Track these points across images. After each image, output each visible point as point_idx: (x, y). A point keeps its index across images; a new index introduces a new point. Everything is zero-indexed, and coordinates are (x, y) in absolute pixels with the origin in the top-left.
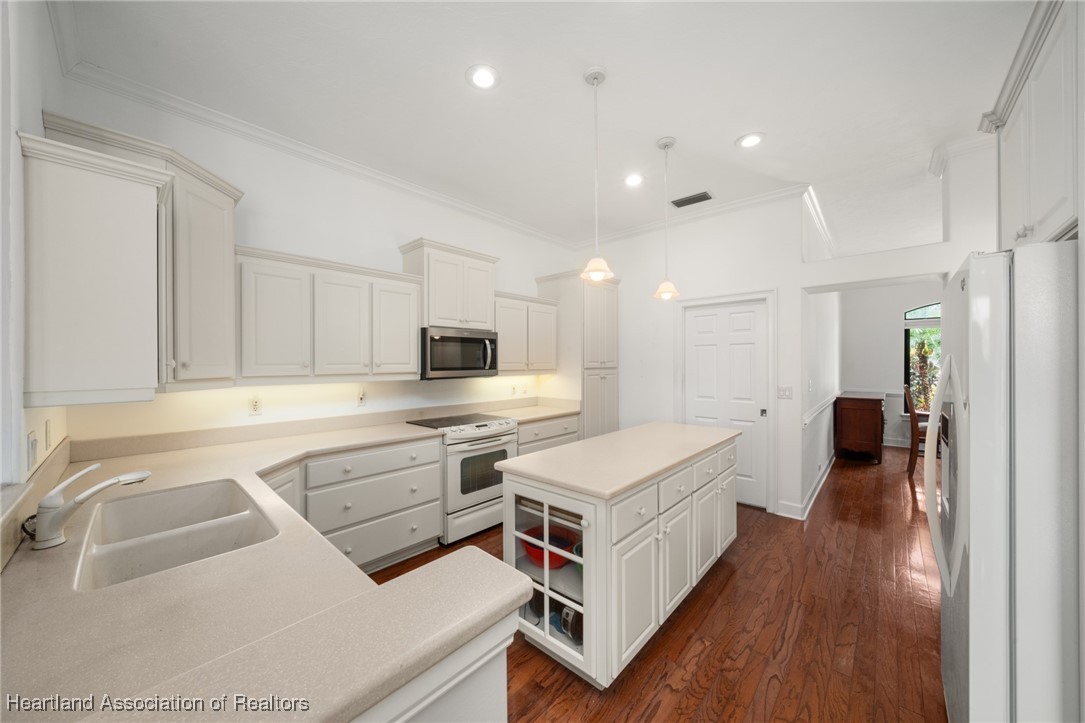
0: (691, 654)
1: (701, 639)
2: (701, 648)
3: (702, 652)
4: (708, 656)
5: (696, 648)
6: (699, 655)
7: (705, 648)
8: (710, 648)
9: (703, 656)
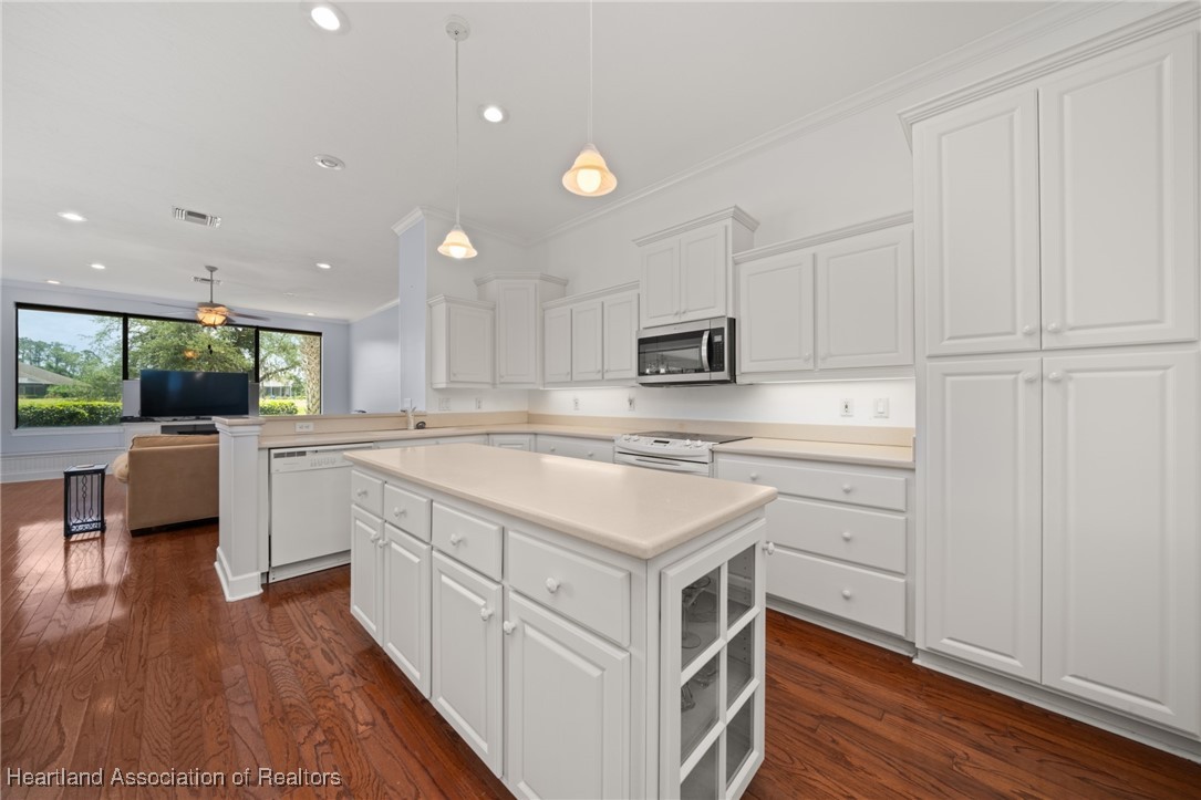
0: (360, 703)
1: (374, 724)
2: (360, 718)
3: (354, 717)
4: (345, 720)
5: (363, 712)
6: (353, 712)
7: (357, 722)
8: (353, 728)
9: (349, 716)
